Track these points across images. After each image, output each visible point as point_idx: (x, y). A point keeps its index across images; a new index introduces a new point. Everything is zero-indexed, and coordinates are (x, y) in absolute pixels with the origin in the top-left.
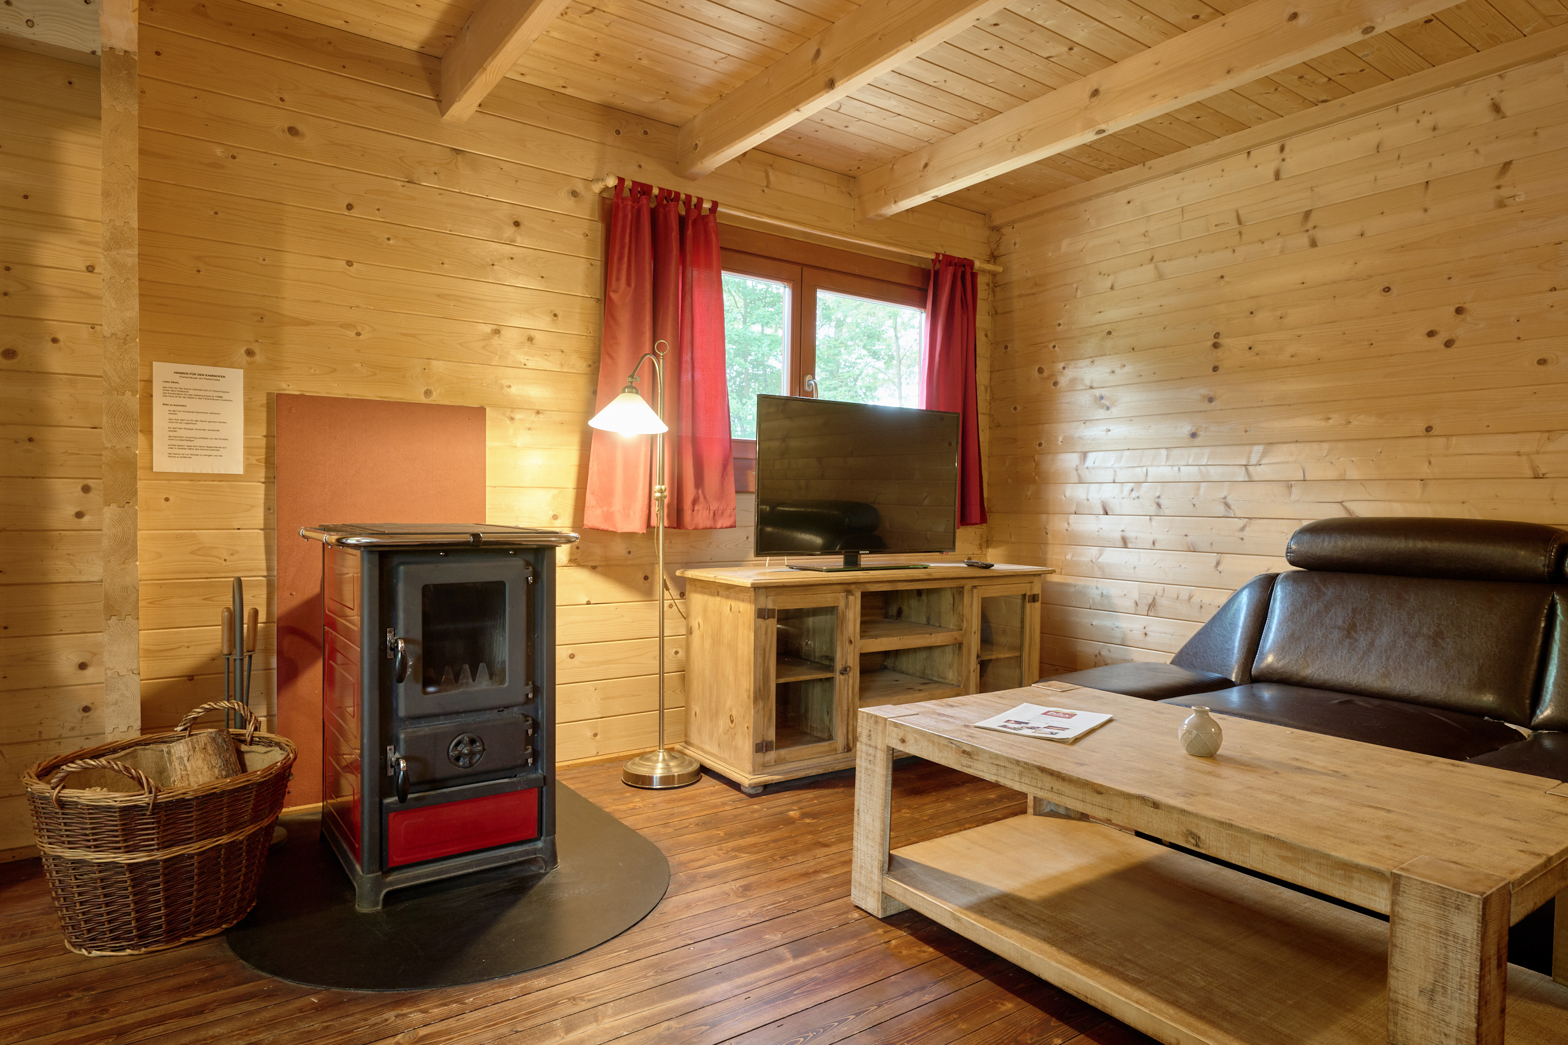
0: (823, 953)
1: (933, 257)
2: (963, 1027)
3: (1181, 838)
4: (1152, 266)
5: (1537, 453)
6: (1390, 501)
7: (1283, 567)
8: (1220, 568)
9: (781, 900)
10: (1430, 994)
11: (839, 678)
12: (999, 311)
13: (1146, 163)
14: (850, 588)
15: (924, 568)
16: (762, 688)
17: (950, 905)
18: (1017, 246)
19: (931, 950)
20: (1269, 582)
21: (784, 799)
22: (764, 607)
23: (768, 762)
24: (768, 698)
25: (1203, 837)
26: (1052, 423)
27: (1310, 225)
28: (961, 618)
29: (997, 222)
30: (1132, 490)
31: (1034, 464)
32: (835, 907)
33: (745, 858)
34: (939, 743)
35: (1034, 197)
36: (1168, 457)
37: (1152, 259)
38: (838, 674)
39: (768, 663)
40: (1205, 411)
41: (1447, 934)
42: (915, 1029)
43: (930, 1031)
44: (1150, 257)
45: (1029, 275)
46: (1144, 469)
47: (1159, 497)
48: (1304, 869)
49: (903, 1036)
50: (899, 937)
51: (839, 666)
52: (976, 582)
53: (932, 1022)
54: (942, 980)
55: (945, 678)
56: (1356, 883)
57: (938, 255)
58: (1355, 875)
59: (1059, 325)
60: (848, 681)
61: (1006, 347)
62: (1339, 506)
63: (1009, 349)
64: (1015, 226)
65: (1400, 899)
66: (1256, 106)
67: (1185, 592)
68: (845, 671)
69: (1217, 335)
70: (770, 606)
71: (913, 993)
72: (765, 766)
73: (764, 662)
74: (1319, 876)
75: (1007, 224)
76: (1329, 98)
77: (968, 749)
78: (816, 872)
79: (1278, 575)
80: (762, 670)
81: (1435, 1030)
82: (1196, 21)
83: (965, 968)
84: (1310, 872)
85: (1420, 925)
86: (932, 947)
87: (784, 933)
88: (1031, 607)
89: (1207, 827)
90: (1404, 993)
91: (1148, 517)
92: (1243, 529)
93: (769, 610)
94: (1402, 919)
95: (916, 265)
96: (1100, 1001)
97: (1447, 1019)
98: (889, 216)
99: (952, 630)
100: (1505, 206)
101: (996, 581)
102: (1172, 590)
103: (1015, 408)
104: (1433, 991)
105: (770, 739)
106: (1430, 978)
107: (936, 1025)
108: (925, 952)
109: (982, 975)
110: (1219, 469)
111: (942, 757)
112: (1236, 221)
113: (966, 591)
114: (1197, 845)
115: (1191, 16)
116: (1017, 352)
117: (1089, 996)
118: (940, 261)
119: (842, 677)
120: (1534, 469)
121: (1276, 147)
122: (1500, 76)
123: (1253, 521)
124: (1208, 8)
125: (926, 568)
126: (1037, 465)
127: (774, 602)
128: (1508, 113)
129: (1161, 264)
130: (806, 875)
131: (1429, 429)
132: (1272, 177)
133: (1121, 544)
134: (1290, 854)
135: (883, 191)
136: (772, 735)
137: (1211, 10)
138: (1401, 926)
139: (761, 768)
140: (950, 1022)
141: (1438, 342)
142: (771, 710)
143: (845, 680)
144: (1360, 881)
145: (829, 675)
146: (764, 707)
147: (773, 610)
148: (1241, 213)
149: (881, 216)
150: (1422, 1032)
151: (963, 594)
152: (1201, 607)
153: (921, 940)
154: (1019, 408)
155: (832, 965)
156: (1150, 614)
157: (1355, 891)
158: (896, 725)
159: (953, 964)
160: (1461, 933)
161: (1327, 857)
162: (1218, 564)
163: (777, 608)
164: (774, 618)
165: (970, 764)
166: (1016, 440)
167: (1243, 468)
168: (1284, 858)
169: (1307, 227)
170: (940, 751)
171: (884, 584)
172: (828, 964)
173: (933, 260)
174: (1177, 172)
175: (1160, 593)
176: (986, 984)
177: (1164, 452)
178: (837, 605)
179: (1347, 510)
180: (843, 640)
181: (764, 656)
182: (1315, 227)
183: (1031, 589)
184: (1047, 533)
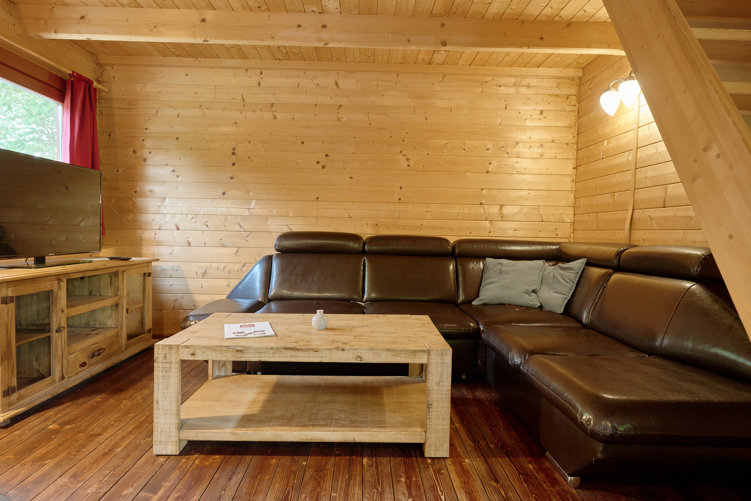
0: (167, 484)
1: (71, 72)
2: (268, 478)
3: (354, 359)
4: (200, 110)
5: (350, 209)
6: (305, 225)
7: (274, 252)
8: (238, 254)
9: (108, 472)
10: (438, 384)
11: (55, 336)
12: (103, 113)
13: (197, 58)
14: (60, 278)
15: (90, 262)
16: (6, 352)
17: (227, 429)
18: (116, 79)
19: (217, 456)
20: (269, 259)
21: (34, 421)
22: (5, 296)
23: (12, 401)
24: (11, 357)
25: (363, 357)
26: (143, 181)
27: (273, 109)
28: (117, 289)
29: (102, 61)
30: (193, 218)
31: (132, 203)
32: (146, 461)
33: (50, 463)
34: (220, 350)
35: (129, 55)
36: (211, 202)
37: (200, 106)
38: (54, 332)
39: (10, 334)
40: (229, 183)
41: (443, 363)
42: (250, 490)
43: (257, 487)
44: (200, 105)
45: (125, 97)
46: (199, 208)
47: (207, 222)
48: (400, 357)
49: (249, 495)
50: (196, 459)
51: (54, 327)
52: (124, 268)
53: (254, 483)
54: (238, 465)
55: (106, 325)
56: (417, 356)
57: (73, 72)
58: (417, 354)
59: (146, 129)
60: (62, 336)
61: (110, 135)
62: (286, 227)
63: (112, 136)
64: (114, 67)
65: (430, 357)
66: (257, 52)
67: (222, 266)
68: (58, 330)
69: (234, 149)
70: (10, 294)
71: (232, 477)
72: (10, 405)
73: (7, 334)
74: (405, 358)
75: (108, 65)
76: (282, 59)
77: (240, 349)
78: (111, 450)
79: (272, 255)
80: (5, 340)
81: (440, 394)
82: (258, 9)
83: (240, 456)
84: (402, 357)
85: (436, 363)
86: (216, 455)
87: (132, 486)
88: (148, 279)
89: (364, 352)
90: (432, 386)
91: (202, 231)
92: (247, 236)
93: (10, 297)
94: (431, 363)
95: (55, 73)
96: (318, 438)
97: (443, 389)
98: (46, 38)
99: (111, 297)
100: (340, 121)
101: (133, 267)
102: (215, 265)
103: (118, 171)
104: (439, 382)
105: (13, 386)
106: (439, 378)
107: (256, 483)
108: (216, 458)
109: (250, 455)
110: (236, 209)
111: (223, 357)
112: (241, 99)
113: (120, 273)
114: (361, 360)
115: (258, 6)
116: (118, 139)
117: (313, 438)
118: (74, 76)
119: (57, 334)
120: (349, 215)
121: (259, 71)
122: (338, 73)
123: (252, 233)
124: (266, 6)
125: (92, 262)
126: (134, 203)
127: (12, 291)
128: (340, 87)
129: (205, 110)
130: (105, 454)
131: (317, 198)
132: (257, 85)
133: (187, 245)
134: (395, 353)
135: (43, 22)
136: (14, 382)
137: (267, 7)
138: (431, 366)
139: (7, 407)
140: (260, 479)
141: (320, 166)
142: (13, 366)
143: (59, 336)
144: (418, 355)
145: (47, 335)
146: (8, 365)
147: (12, 297)
148: (244, 96)
149: (40, 37)
150: (436, 397)
151: (118, 275)
152: (229, 272)
153: (208, 454)
154: (120, 171)
155: (180, 486)
156: (204, 277)
157: (417, 359)
158: (187, 347)
159: (233, 457)
160: (447, 362)
161: (408, 350)
162: (237, 252)
163: (14, 295)
164: (13, 302)
165: (241, 356)
166: (119, 189)
167: (248, 210)
168: (393, 355)
169: (272, 110)
170: (221, 354)
171: (79, 273)
172: (177, 487)
173: (70, 74)
174: (212, 68)
175: (208, 267)
176: (256, 458)
177: (210, 201)
178: (52, 289)
179: (290, 228)
180: (57, 311)
181: (7, 330)
182: (275, 111)
183: (148, 270)
184: (142, 240)
